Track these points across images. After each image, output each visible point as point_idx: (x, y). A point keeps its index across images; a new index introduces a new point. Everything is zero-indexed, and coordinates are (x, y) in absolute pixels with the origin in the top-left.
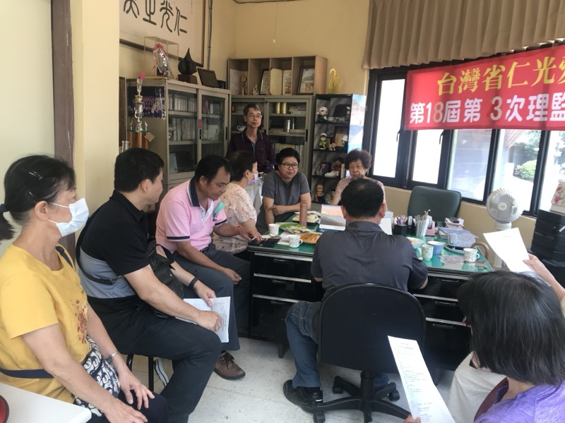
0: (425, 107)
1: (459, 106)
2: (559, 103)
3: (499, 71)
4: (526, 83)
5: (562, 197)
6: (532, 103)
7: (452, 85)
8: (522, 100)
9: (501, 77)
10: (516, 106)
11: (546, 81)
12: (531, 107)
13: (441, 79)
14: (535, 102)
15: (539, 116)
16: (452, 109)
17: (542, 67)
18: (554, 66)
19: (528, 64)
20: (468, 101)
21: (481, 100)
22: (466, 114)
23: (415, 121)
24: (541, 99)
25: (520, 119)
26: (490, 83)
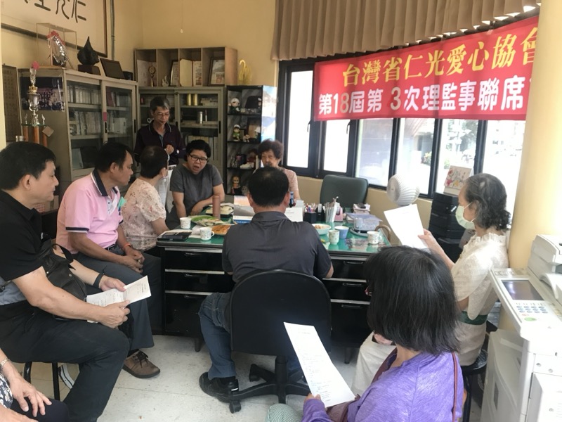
0: (332, 98)
1: (363, 97)
2: (448, 93)
3: (397, 63)
4: (420, 75)
5: (453, 179)
6: (426, 93)
7: (356, 76)
8: (418, 91)
9: (398, 68)
10: (413, 96)
11: (437, 73)
12: (425, 97)
13: (346, 71)
14: (429, 92)
15: (432, 105)
16: (357, 100)
17: (433, 60)
18: (443, 59)
19: (421, 57)
20: (371, 92)
21: (382, 91)
22: (369, 104)
23: (323, 112)
24: (433, 89)
25: (416, 108)
26: (390, 74)
